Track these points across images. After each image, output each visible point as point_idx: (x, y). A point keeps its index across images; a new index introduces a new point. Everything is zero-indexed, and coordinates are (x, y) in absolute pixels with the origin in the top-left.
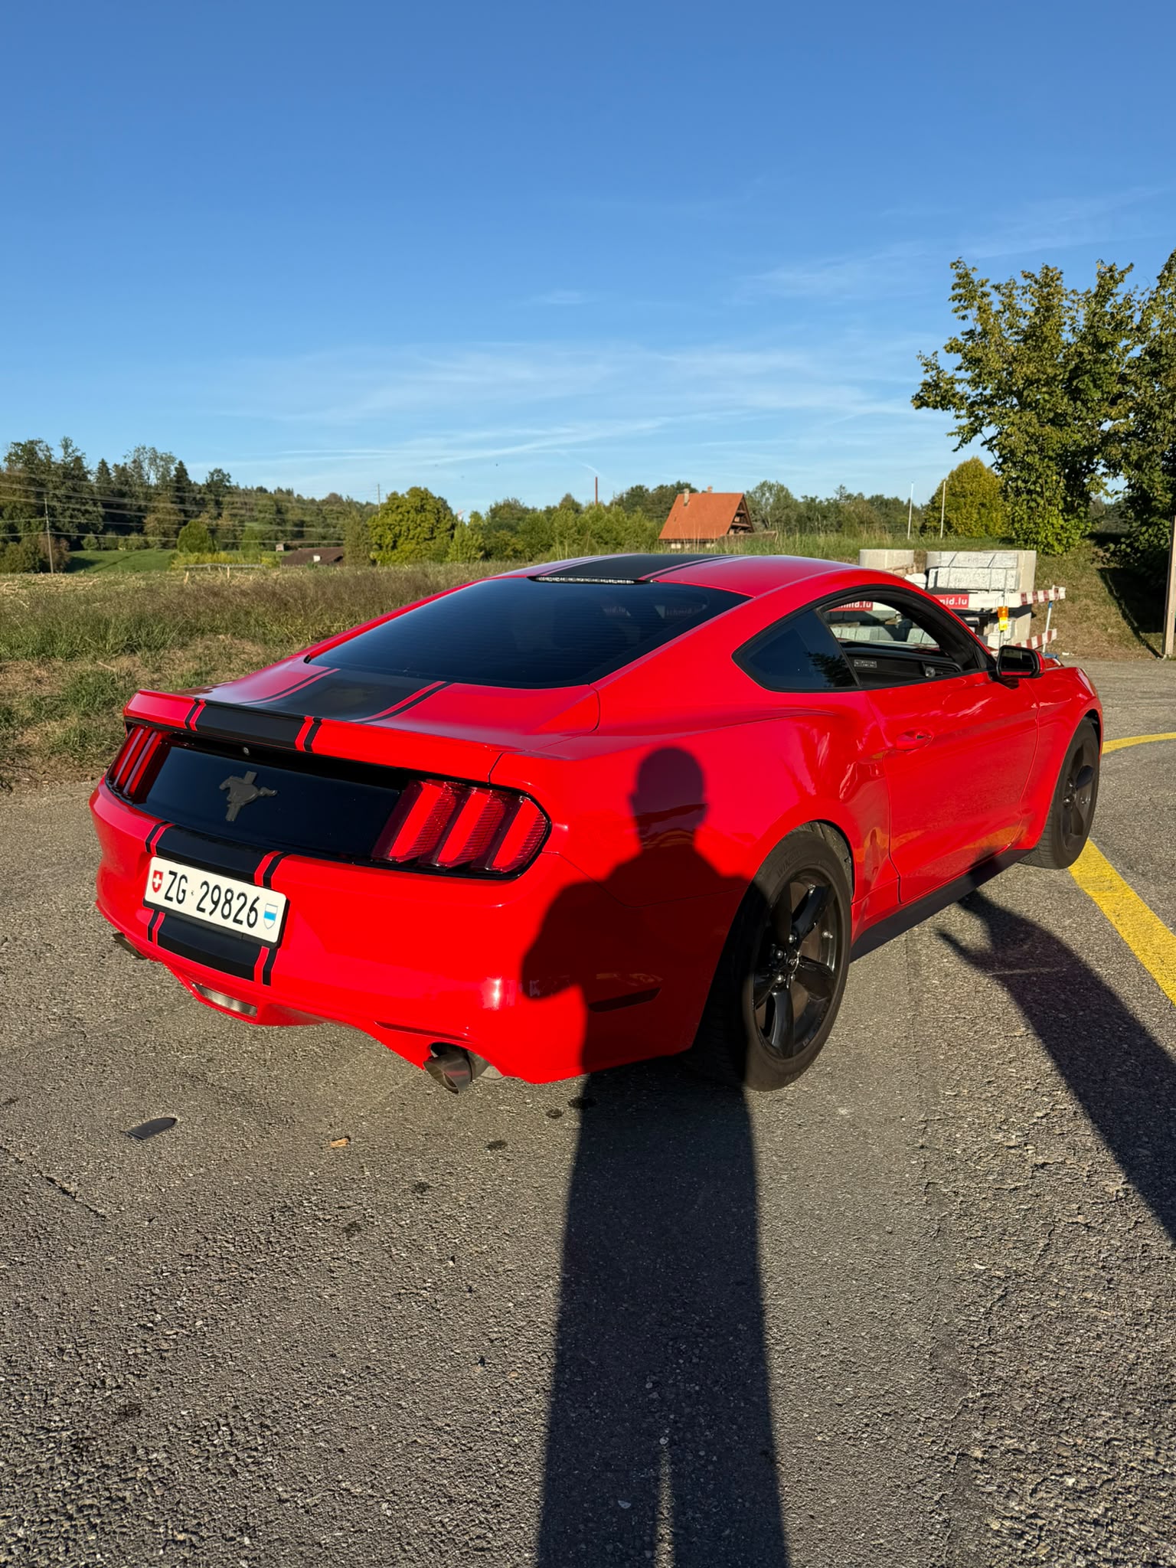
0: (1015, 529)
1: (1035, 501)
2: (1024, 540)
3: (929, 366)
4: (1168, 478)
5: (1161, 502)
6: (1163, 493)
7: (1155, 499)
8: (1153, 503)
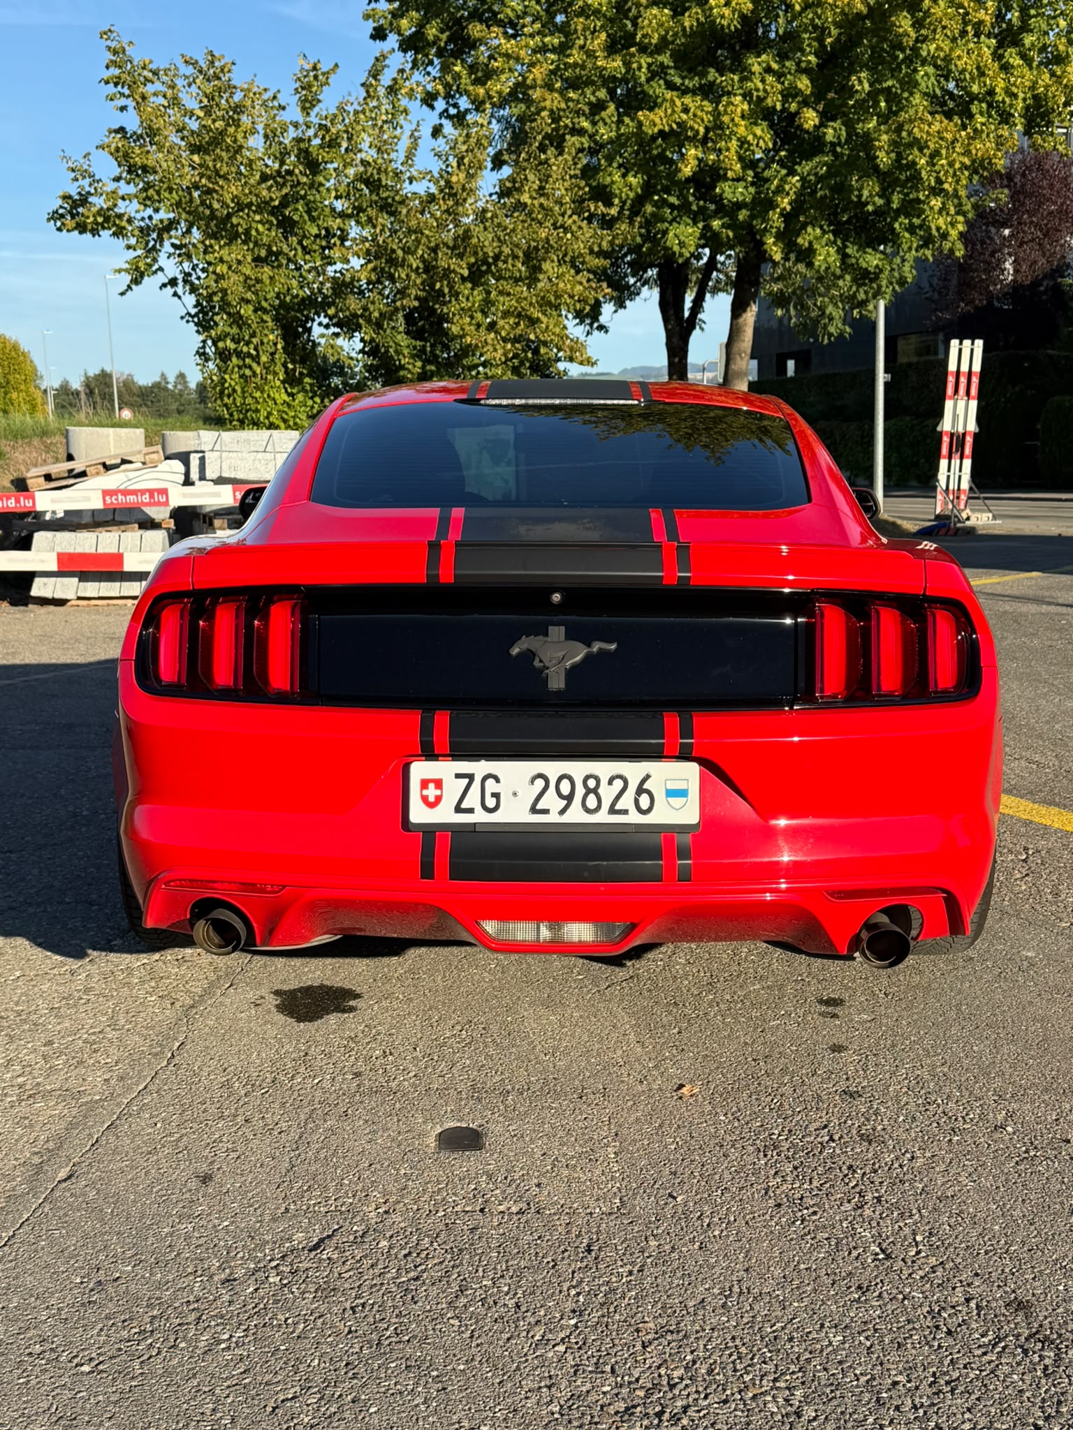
0: (226, 405)
1: (250, 367)
2: (239, 420)
3: (79, 173)
4: (414, 342)
5: (410, 372)
6: (411, 361)
7: (402, 367)
8: (402, 373)
